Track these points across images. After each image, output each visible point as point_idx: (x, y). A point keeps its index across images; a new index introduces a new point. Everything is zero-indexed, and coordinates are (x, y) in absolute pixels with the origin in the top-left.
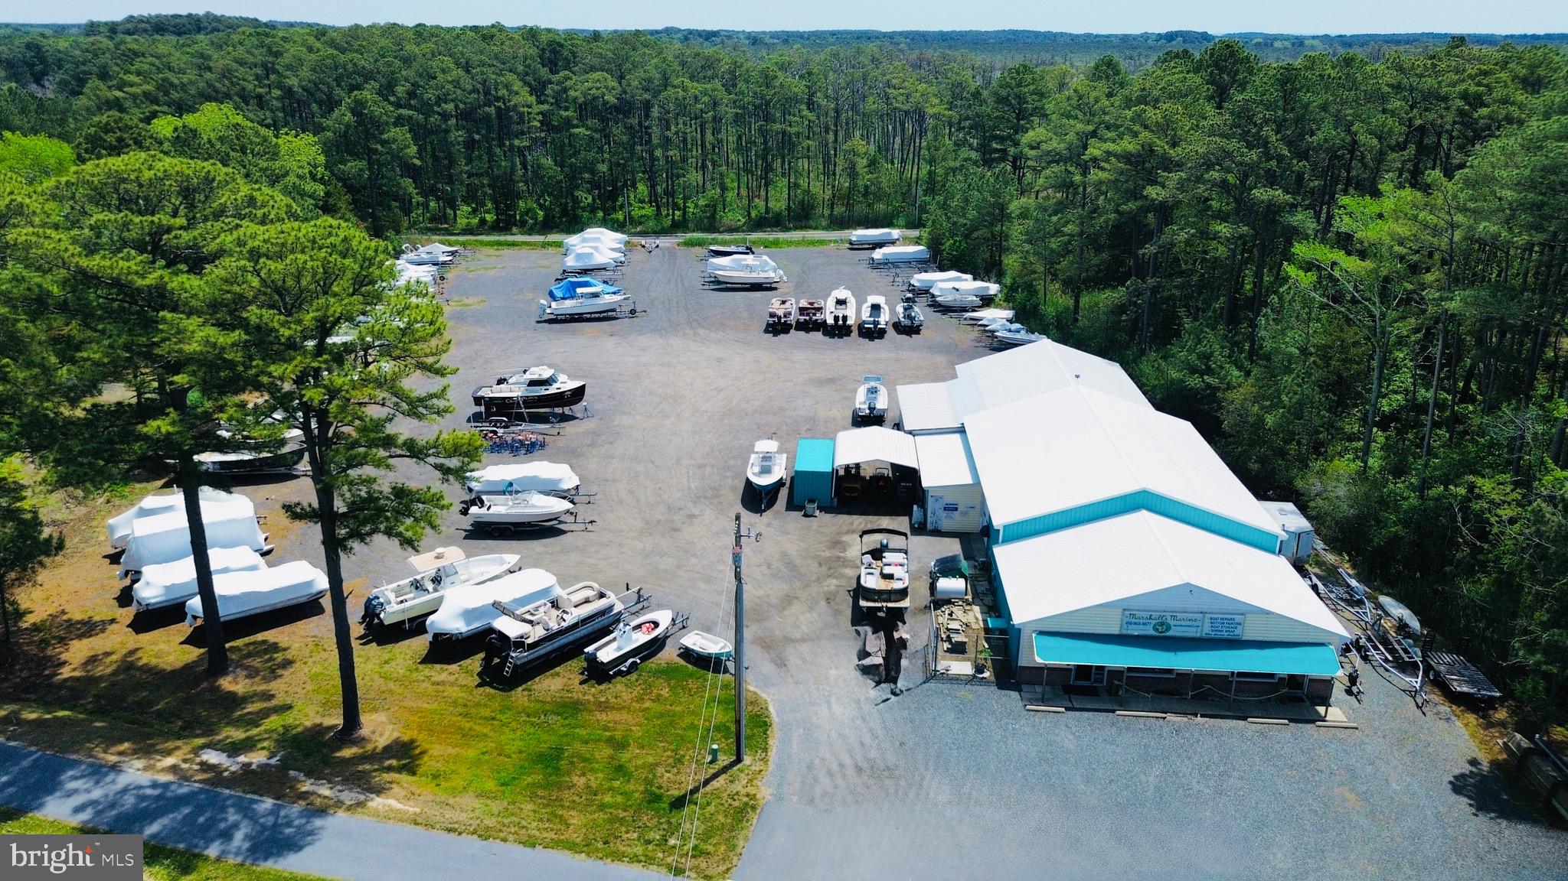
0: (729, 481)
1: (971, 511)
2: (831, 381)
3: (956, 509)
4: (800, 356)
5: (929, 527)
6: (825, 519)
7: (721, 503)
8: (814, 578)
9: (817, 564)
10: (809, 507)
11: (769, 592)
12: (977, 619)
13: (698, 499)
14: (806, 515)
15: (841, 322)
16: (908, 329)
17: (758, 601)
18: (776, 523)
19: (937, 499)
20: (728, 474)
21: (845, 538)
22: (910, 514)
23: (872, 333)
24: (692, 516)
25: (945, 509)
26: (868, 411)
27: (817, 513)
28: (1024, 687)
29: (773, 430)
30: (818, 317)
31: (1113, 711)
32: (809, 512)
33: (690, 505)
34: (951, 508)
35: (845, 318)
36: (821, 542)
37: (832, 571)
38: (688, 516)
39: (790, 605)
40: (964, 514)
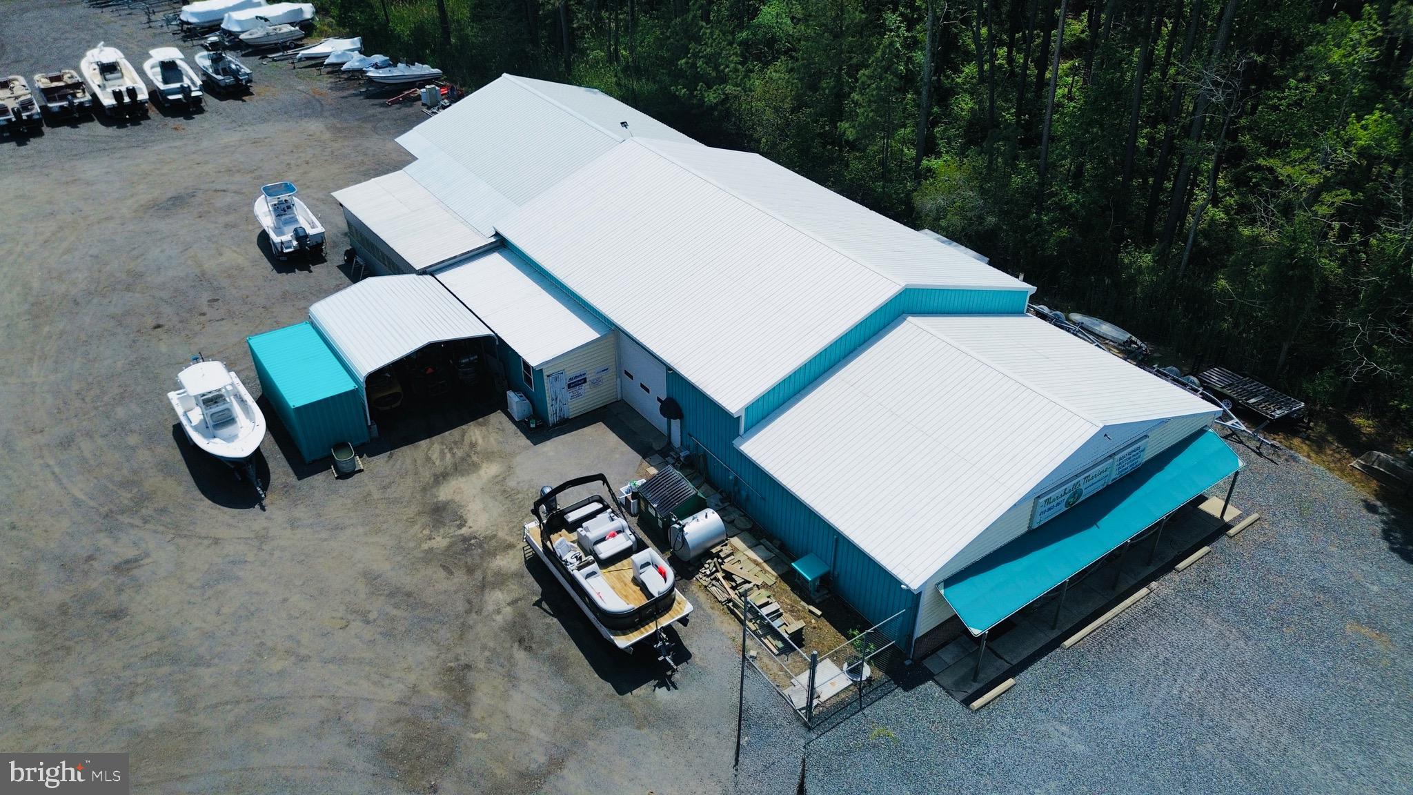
0: (143, 455)
1: (605, 375)
2: (178, 202)
3: (585, 380)
4: (92, 169)
5: (552, 419)
6: (376, 468)
7: (163, 511)
8: (461, 607)
9: (442, 574)
10: (342, 458)
11: (412, 678)
12: (755, 562)
13: (110, 521)
14: (344, 475)
15: (127, 100)
16: (238, 90)
17: (405, 711)
18: (300, 512)
19: (555, 377)
20: (133, 440)
21: (445, 493)
22: (504, 407)
23: (188, 108)
24: (124, 567)
25: (569, 386)
26: (295, 243)
27: (360, 464)
28: (929, 664)
29: (150, 321)
30: (82, 98)
31: (1056, 643)
32: (347, 468)
33: (104, 541)
34: (577, 383)
35: (132, 92)
36: (412, 522)
37: (478, 575)
38: (117, 568)
39: (469, 689)
40: (596, 383)
